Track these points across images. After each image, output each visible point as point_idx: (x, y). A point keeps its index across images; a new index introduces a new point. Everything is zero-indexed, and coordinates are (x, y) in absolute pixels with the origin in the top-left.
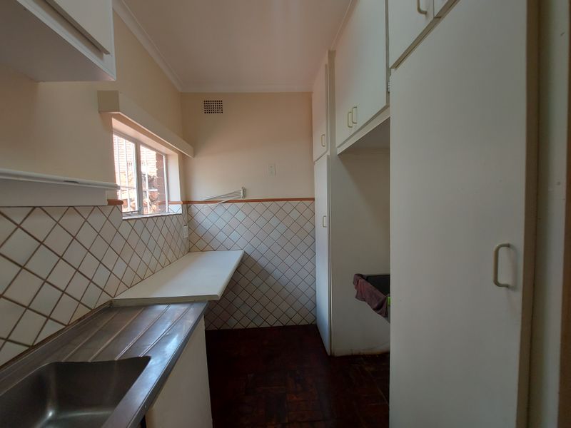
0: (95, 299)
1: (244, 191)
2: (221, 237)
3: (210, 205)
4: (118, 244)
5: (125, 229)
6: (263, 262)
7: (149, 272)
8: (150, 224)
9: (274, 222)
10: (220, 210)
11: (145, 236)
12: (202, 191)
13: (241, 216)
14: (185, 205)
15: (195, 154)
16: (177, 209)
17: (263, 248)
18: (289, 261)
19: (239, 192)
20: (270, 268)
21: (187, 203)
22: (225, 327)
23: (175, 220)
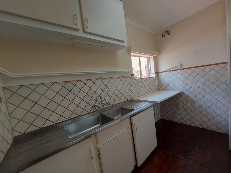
0: (129, 98)
1: (181, 65)
2: (171, 85)
3: (165, 73)
4: (134, 85)
5: (135, 82)
6: (191, 96)
7: (143, 94)
8: (143, 80)
9: (198, 77)
10: (170, 74)
11: (141, 84)
12: (162, 68)
13: (179, 76)
14: (156, 74)
15: (159, 55)
16: (153, 75)
17: (191, 90)
18: (208, 97)
19: (178, 66)
20: (195, 99)
21: (157, 73)
22: (173, 120)
23: (152, 79)
